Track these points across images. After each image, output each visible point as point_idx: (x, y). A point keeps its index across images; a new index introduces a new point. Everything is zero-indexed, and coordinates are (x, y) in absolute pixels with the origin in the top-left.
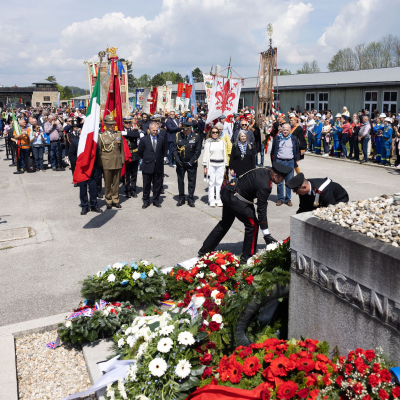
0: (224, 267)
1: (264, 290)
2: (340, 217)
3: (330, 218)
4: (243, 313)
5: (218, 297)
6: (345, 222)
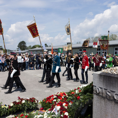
0: (63, 97)
1: (84, 101)
2: (113, 71)
3: (110, 72)
5: (66, 106)
6: (117, 73)
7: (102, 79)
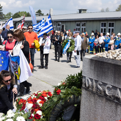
2: (110, 55)
3: (105, 56)
4: (54, 110)
5: (40, 103)
6: (113, 57)
7: (94, 67)
